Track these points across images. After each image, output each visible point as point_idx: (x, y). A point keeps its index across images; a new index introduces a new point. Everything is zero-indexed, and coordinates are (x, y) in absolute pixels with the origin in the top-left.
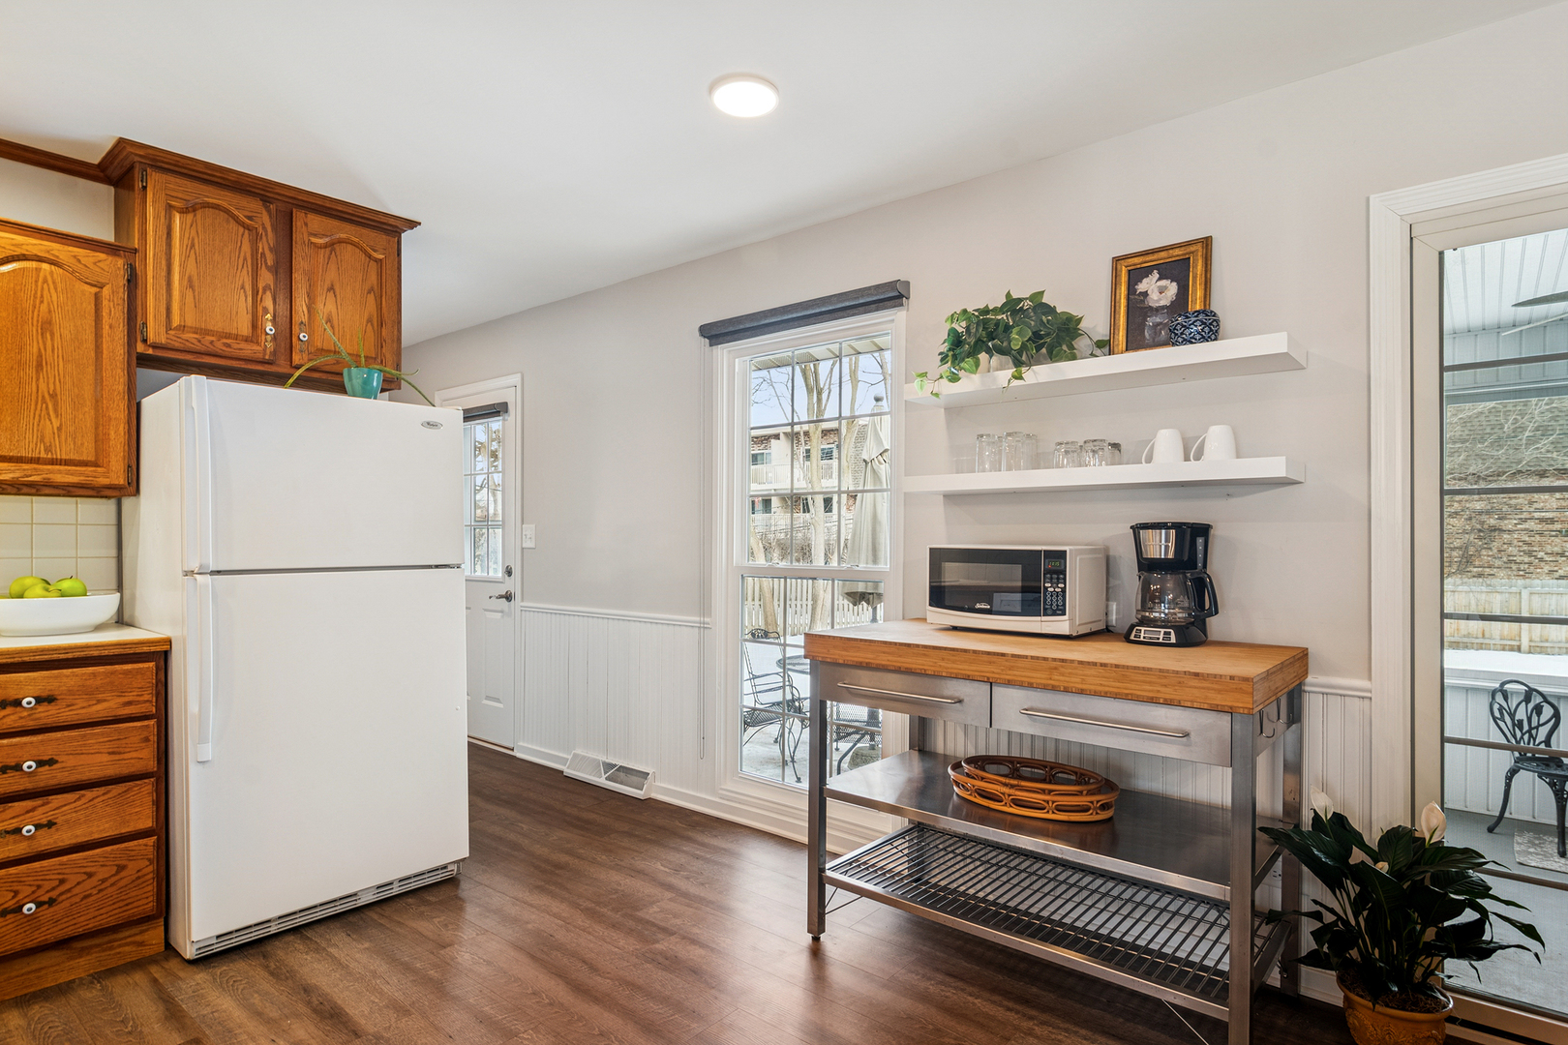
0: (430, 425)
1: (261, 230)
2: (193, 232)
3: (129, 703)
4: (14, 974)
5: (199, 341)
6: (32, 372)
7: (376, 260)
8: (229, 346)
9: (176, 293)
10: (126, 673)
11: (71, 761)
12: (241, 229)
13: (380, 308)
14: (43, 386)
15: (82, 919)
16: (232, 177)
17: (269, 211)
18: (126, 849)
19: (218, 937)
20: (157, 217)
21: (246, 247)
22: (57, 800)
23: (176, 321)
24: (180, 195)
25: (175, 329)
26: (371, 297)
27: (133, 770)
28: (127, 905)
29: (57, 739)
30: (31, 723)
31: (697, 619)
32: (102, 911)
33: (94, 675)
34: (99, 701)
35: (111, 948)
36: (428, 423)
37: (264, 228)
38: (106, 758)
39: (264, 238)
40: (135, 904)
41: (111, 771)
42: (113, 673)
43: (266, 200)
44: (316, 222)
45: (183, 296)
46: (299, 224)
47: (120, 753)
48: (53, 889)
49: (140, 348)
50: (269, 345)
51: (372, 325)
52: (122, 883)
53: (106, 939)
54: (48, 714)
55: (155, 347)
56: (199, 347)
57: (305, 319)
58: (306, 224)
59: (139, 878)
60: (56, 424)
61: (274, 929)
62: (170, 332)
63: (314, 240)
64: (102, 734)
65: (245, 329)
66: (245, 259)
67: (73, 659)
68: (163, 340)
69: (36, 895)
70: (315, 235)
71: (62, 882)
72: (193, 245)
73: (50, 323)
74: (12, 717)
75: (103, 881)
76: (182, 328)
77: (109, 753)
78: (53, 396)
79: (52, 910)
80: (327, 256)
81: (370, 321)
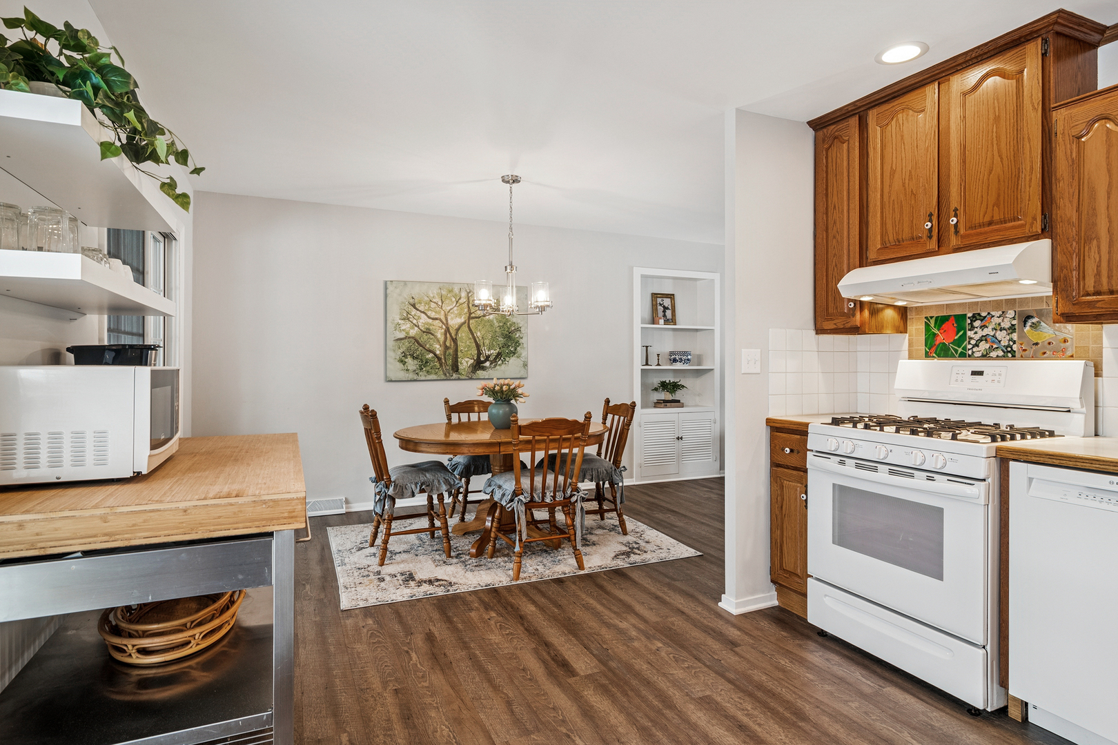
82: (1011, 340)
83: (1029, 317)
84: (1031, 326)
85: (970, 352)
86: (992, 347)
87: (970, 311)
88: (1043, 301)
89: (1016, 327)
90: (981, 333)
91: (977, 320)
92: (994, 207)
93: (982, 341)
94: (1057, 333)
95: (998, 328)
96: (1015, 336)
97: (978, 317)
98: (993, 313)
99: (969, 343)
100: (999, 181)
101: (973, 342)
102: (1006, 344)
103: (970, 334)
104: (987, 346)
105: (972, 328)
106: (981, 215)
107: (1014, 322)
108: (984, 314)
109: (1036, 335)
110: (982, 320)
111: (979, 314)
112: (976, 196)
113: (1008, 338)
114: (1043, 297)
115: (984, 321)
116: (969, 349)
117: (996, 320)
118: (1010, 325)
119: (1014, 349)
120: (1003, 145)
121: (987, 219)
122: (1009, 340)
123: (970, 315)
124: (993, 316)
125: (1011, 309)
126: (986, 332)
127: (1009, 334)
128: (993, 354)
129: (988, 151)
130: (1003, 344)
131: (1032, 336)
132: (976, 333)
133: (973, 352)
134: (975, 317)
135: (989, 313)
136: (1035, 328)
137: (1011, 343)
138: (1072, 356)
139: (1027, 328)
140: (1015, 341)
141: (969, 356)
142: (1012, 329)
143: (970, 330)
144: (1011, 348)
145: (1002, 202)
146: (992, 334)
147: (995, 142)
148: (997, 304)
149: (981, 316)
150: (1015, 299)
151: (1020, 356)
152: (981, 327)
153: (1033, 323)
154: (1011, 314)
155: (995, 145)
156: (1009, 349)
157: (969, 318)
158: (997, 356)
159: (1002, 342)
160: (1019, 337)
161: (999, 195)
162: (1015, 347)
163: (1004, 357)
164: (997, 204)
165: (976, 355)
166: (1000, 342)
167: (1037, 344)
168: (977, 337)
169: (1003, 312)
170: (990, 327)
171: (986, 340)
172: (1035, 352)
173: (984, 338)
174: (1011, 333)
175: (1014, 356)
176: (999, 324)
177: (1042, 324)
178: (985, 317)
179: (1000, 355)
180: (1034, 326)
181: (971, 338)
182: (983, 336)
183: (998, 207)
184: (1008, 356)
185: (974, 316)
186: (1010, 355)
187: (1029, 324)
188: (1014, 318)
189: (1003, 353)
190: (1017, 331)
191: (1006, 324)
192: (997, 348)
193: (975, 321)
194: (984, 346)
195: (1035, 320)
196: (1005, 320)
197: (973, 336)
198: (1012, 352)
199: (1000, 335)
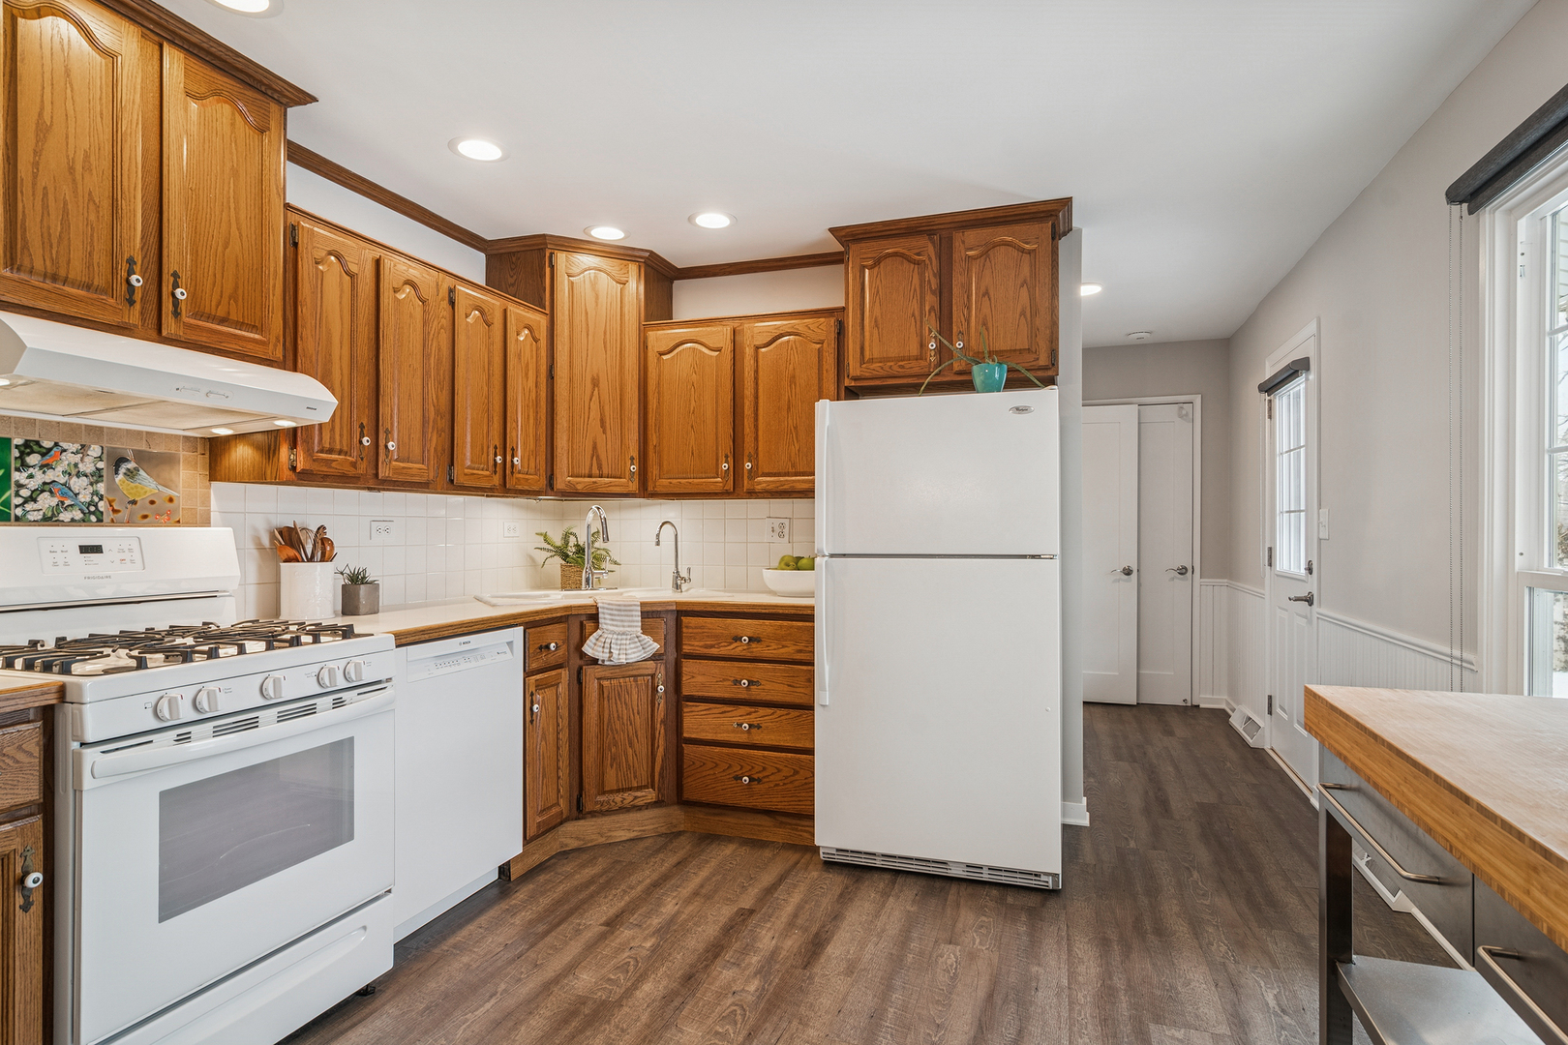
0: (1018, 410)
1: (927, 262)
2: (878, 281)
3: (800, 651)
4: (747, 822)
5: (882, 368)
6: (785, 413)
7: (1029, 252)
8: (902, 367)
9: (867, 334)
10: (799, 628)
11: (768, 686)
12: (912, 266)
13: (1032, 298)
14: (790, 422)
15: (775, 800)
16: (903, 225)
17: (933, 243)
18: (799, 759)
19: (838, 850)
20: (854, 279)
21: (916, 281)
22: (762, 711)
23: (867, 355)
24: (869, 256)
25: (868, 362)
26: (1024, 290)
27: (801, 701)
28: (799, 801)
29: (761, 668)
30: (749, 654)
31: (1447, 650)
32: (785, 799)
33: (781, 626)
34: (784, 647)
35: (797, 830)
36: (1017, 409)
37: (930, 259)
38: (786, 688)
39: (930, 267)
40: (804, 803)
41: (789, 699)
42: (791, 627)
43: (930, 233)
44: (972, 236)
45: (871, 335)
46: (957, 244)
47: (793, 687)
48: (759, 772)
49: (847, 382)
50: (932, 359)
51: (1025, 317)
52: (797, 783)
53: (794, 822)
54: (758, 650)
55: (855, 379)
56: (882, 373)
57: (964, 328)
58: (963, 242)
59: (806, 784)
60: (797, 448)
61: (879, 863)
62: (864, 366)
63: (969, 253)
64: (784, 670)
65: (914, 350)
66: (915, 290)
67: (768, 614)
68: (858, 373)
69: (750, 773)
70: (971, 249)
71: (764, 769)
72: (878, 292)
73: (794, 377)
74: (740, 648)
75: (786, 777)
76: (871, 361)
77: (789, 686)
78: (796, 428)
79: (759, 786)
80: (981, 265)
81: (1023, 313)
82: (95, 493)
83: (122, 460)
84: (125, 474)
85: (19, 512)
86: (63, 503)
87: (18, 435)
88: (141, 439)
89: (104, 473)
90: (40, 478)
91: (33, 452)
92: (230, 299)
93: (43, 491)
94: (160, 487)
95: (74, 472)
96: (101, 487)
97: (35, 448)
98: (64, 445)
99: (17, 495)
100: (237, 266)
101: (25, 493)
102: (88, 500)
103: (16, 476)
104: (54, 501)
105: (24, 466)
106: (214, 303)
107: (101, 465)
108: (47, 444)
109: (132, 488)
110: (43, 455)
111: (37, 443)
112: (206, 270)
113: (90, 489)
114: (142, 432)
115: (47, 457)
116: (17, 506)
117: (69, 458)
118: (94, 469)
119: (101, 509)
120: (242, 216)
121: (221, 313)
122: (92, 494)
123: (18, 441)
124: (65, 451)
125: (95, 444)
126: (50, 476)
127: (92, 484)
128: (65, 516)
129: (223, 211)
130: (83, 500)
131: (127, 490)
132: (31, 476)
133: (26, 512)
134: (28, 448)
135: (56, 444)
136: (132, 478)
137: (96, 499)
138: (179, 522)
139: (120, 477)
140: (102, 496)
141: (17, 519)
142: (98, 475)
143: (17, 470)
144: (96, 506)
145: (240, 298)
146: (62, 481)
147: (232, 206)
148: (72, 431)
149: (41, 447)
150: (101, 428)
151: (109, 521)
152: (42, 467)
153: (128, 470)
154: (95, 451)
155: (232, 209)
156: (92, 509)
157: (17, 447)
158: (73, 520)
159: (80, 496)
160: (108, 489)
161: (237, 284)
162: (102, 506)
163: (84, 522)
164: (233, 296)
165: (31, 517)
166: (76, 495)
167: (134, 502)
168: (33, 484)
169: (83, 446)
170: (60, 469)
171: (51, 492)
172: (131, 514)
173: (46, 488)
174: (97, 482)
175: (100, 520)
176: (76, 465)
177: (142, 472)
178: (50, 450)
179: (77, 518)
180: (131, 474)
181: (20, 486)
182: (45, 483)
183: (236, 302)
184: (91, 521)
185: (27, 444)
186: (93, 518)
187: (122, 470)
188: (100, 458)
189: (81, 515)
190: (105, 478)
191: (88, 467)
192: (71, 506)
193: (29, 454)
194: (46, 501)
195: (131, 465)
196: (86, 459)
197: (23, 481)
198: (98, 513)
199: (78, 484)
